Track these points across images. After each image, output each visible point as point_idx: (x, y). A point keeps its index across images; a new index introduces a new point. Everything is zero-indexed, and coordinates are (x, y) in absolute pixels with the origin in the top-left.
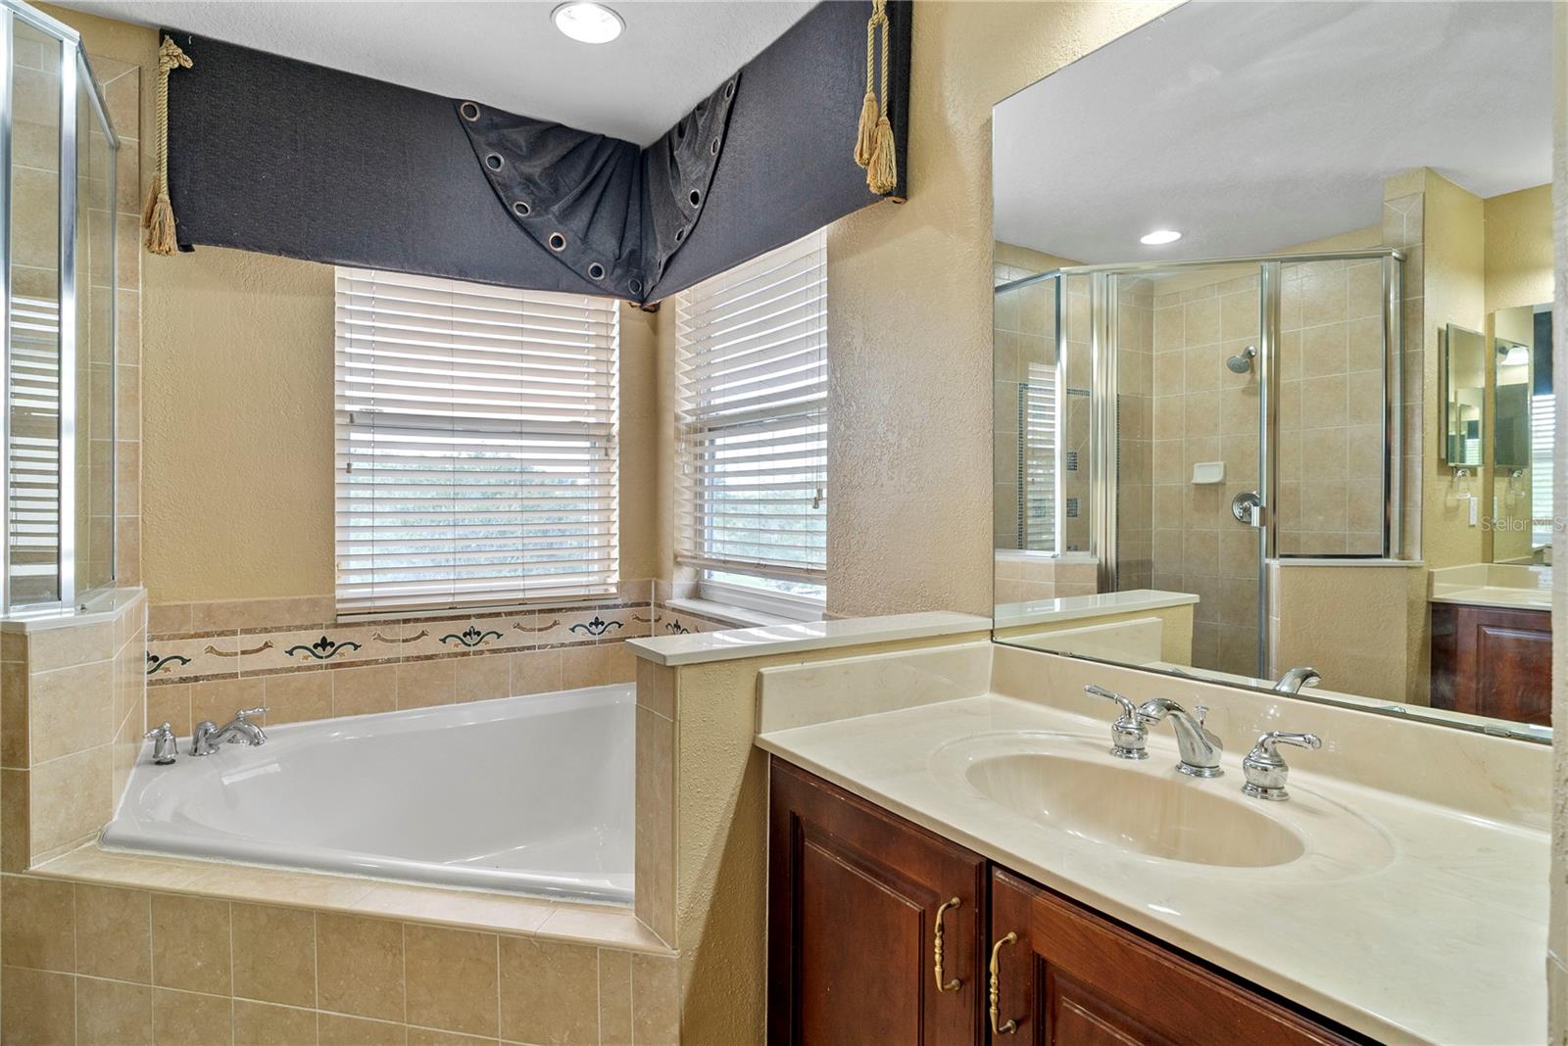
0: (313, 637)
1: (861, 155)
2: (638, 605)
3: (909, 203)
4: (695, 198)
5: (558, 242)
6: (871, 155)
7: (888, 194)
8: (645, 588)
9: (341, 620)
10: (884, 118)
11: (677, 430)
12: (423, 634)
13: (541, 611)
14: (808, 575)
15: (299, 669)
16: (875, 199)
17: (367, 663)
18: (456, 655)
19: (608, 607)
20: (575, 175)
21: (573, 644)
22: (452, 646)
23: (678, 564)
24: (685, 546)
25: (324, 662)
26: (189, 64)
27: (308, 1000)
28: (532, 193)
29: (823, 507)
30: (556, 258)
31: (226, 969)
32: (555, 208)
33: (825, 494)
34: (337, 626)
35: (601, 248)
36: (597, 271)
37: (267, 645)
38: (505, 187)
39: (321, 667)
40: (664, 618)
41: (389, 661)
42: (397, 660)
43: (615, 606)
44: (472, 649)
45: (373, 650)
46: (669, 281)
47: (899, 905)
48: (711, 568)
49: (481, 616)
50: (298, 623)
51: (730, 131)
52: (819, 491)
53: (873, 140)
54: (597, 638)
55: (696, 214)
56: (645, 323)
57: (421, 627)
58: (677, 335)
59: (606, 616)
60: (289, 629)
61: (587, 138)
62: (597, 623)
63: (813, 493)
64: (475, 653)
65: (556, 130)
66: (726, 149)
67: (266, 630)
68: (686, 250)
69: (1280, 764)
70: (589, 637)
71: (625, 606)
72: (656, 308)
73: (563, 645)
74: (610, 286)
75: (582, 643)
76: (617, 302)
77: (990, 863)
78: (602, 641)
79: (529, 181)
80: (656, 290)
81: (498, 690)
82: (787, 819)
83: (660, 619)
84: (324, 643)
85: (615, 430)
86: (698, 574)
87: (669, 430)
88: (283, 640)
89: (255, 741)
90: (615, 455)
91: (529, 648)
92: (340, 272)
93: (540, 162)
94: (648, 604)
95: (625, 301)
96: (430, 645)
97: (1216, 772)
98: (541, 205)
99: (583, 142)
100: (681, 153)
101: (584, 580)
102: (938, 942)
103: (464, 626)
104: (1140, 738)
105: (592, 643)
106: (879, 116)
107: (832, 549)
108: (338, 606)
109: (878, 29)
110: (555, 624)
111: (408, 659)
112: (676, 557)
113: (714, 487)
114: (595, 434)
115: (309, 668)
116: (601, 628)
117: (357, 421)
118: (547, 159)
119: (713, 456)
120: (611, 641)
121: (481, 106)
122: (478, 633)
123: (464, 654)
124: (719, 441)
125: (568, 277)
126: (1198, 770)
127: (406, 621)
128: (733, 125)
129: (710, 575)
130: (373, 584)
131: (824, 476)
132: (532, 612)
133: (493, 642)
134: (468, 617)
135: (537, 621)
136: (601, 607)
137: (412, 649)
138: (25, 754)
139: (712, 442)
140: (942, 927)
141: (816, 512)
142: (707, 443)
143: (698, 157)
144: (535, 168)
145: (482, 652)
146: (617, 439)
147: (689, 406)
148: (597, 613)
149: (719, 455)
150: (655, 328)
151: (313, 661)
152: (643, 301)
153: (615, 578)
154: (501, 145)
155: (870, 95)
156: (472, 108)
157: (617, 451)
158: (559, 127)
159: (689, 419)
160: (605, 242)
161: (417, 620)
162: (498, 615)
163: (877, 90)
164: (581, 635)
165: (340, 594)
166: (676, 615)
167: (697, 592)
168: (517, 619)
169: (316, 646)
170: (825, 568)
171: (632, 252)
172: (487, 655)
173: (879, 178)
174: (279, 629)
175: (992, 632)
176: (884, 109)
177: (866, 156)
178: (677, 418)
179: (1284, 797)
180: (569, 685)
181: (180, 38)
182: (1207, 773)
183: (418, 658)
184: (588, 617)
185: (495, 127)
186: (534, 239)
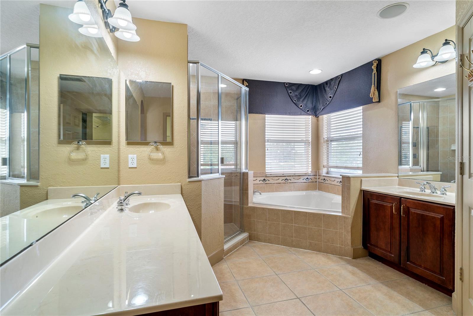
0: (263, 179)
1: (372, 96)
2: (315, 175)
3: (380, 103)
4: (330, 97)
5: (301, 106)
6: (374, 96)
7: (377, 102)
8: (316, 172)
9: (267, 176)
10: (376, 89)
11: (324, 141)
12: (279, 179)
13: (298, 176)
14: (358, 168)
15: (261, 184)
16: (374, 103)
17: (270, 183)
18: (284, 183)
19: (309, 176)
20: (304, 93)
21: (303, 182)
22: (283, 181)
23: (324, 167)
24: (325, 164)
25: (264, 183)
26: (247, 85)
27: (292, 223)
28: (297, 97)
29: (361, 156)
30: (301, 109)
31: (279, 219)
32: (301, 100)
33: (362, 153)
34: (266, 177)
35: (309, 106)
36: (308, 111)
37: (256, 179)
38: (293, 97)
39: (264, 184)
40: (320, 178)
41: (274, 183)
42: (275, 183)
43: (311, 175)
44: (286, 182)
45: (271, 181)
46: (323, 112)
47: (387, 206)
48: (331, 168)
49: (288, 176)
50: (261, 176)
51: (339, 85)
52: (360, 153)
53: (374, 94)
54: (307, 181)
55: (330, 100)
56: (316, 120)
57: (279, 178)
58: (324, 122)
59: (309, 177)
60: (259, 177)
61: (306, 85)
62: (307, 179)
63: (359, 153)
64: (287, 183)
65: (300, 85)
66: (338, 89)
67: (256, 177)
68: (328, 107)
69: (445, 190)
70: (306, 181)
71: (312, 175)
72: (318, 117)
73: (301, 182)
74: (310, 113)
75: (305, 182)
76: (310, 116)
77: (401, 197)
78: (308, 182)
79: (296, 95)
80: (320, 114)
81: (290, 190)
82: (367, 199)
83: (319, 178)
84: (264, 180)
85: (310, 141)
86: (328, 169)
87: (322, 141)
88: (259, 179)
89: (260, 194)
90: (310, 146)
91: (296, 183)
92: (266, 116)
93: (298, 92)
94: (317, 175)
95: (312, 116)
96: (280, 181)
97: (436, 193)
98: (299, 99)
99: (305, 86)
100: (327, 89)
101: (304, 170)
102: (394, 207)
103: (285, 178)
104: (424, 189)
105: (307, 182)
106: (375, 89)
107: (363, 164)
108: (266, 173)
109: (375, 74)
110: (300, 178)
111: (276, 183)
112: (323, 166)
113: (331, 152)
114: (306, 142)
115: (262, 184)
116: (308, 179)
117: (269, 141)
118: (300, 91)
119: (331, 146)
120: (310, 182)
121: (288, 83)
122: (287, 179)
123: (285, 183)
124: (332, 143)
125: (303, 113)
126: (433, 193)
127: (276, 176)
128: (340, 85)
129: (330, 169)
130: (271, 170)
131: (361, 150)
132: (296, 176)
133: (290, 181)
134: (286, 176)
135: (297, 177)
136: (308, 175)
137: (277, 182)
138: (248, 190)
139: (331, 143)
140: (394, 205)
141: (360, 157)
142: (330, 144)
143: (331, 89)
144: (297, 93)
145: (288, 183)
146: (311, 143)
147: (326, 136)
148: (307, 177)
149: (332, 146)
150: (318, 121)
151: (263, 183)
152: (316, 116)
153: (310, 170)
154: (292, 90)
155: (373, 85)
156: (287, 84)
157: (311, 145)
158: (301, 84)
159: (326, 139)
160: (310, 105)
161: (278, 176)
162: (291, 176)
163: (374, 84)
164: (305, 181)
165: (266, 171)
166: (324, 177)
167: (328, 173)
168: (294, 177)
169: (263, 180)
170: (362, 167)
171: (314, 106)
172: (289, 183)
173: (375, 99)
174: (258, 177)
175: (398, 176)
176: (376, 88)
177: (373, 96)
178: (324, 139)
179: (446, 194)
180: (302, 190)
181: (246, 80)
182: (435, 193)
183: (278, 183)
184: (306, 177)
185: (291, 86)
186: (297, 106)
